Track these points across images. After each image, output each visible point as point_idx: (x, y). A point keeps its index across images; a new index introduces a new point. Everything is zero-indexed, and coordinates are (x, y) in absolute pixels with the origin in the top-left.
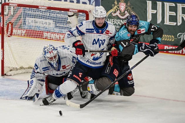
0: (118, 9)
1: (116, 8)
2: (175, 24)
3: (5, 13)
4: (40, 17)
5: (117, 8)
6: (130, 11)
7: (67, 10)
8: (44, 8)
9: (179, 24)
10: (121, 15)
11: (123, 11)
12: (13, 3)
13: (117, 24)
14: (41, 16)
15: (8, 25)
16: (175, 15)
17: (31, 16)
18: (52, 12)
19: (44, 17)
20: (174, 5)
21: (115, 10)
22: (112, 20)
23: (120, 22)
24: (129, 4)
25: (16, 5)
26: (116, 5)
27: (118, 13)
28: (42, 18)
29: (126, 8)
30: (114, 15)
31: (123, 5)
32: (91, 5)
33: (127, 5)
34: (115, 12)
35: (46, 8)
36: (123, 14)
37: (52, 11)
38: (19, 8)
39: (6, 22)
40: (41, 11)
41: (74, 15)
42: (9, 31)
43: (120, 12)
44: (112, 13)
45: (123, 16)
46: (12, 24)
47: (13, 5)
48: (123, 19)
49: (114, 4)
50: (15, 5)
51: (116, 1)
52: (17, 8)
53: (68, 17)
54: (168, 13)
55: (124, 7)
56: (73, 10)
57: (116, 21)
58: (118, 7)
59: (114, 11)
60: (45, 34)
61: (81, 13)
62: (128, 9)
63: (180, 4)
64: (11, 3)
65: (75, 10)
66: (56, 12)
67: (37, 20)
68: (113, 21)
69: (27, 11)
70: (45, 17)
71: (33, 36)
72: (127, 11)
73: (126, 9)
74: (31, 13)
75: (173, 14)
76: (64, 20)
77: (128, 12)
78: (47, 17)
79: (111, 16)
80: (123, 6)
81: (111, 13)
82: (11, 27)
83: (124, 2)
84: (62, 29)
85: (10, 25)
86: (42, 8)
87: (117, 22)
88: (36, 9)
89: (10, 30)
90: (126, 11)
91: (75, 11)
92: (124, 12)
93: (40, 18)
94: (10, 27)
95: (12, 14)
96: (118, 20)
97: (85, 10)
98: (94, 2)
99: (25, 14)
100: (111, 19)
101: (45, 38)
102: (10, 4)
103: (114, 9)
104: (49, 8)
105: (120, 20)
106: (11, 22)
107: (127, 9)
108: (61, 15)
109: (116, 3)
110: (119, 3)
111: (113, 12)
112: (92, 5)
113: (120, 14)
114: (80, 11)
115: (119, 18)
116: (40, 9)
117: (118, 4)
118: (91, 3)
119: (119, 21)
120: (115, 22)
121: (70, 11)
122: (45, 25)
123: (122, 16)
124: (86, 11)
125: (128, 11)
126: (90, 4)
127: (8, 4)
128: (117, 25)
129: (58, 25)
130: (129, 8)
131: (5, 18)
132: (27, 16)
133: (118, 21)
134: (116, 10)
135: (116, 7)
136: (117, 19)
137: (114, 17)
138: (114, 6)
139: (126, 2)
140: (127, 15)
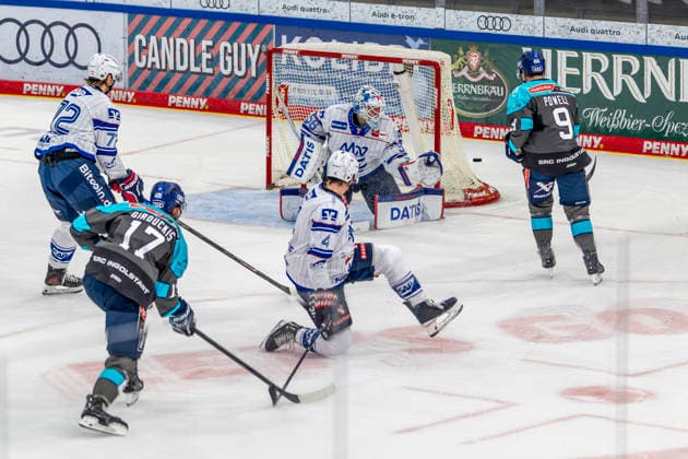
0: (466, 63)
1: (462, 63)
2: (578, 90)
5: (464, 62)
6: (488, 67)
9: (586, 91)
10: (471, 76)
11: (474, 68)
13: (464, 93)
16: (578, 73)
17: (292, 78)
20: (575, 54)
21: (460, 66)
22: (454, 85)
23: (469, 89)
24: (486, 54)
26: (462, 56)
29: (482, 61)
30: (457, 75)
31: (476, 56)
33: (482, 55)
34: (459, 70)
36: (475, 73)
43: (470, 69)
44: (454, 72)
45: (474, 76)
48: (475, 84)
49: (458, 54)
51: (461, 48)
54: (564, 71)
55: (477, 61)
57: (461, 87)
58: (466, 60)
59: (458, 67)
62: (485, 64)
63: (589, 54)
67: (304, 86)
69: (284, 69)
72: (483, 67)
73: (482, 64)
75: (576, 71)
77: (485, 69)
78: (325, 80)
80: (474, 59)
81: (452, 71)
83: (478, 50)
87: (463, 89)
90: (481, 69)
92: (477, 70)
95: (254, 74)
96: (465, 85)
99: (280, 75)
103: (457, 63)
105: (469, 86)
109: (461, 52)
110: (468, 52)
113: (468, 73)
115: (466, 81)
117: (465, 54)
119: (467, 87)
120: (459, 88)
125: (486, 67)
128: (463, 95)
129: (345, 95)
130: (486, 61)
132: (284, 79)
133: (465, 87)
134: (462, 66)
135: (461, 59)
137: (457, 79)
138: (458, 58)
139: (481, 50)
140: (484, 74)
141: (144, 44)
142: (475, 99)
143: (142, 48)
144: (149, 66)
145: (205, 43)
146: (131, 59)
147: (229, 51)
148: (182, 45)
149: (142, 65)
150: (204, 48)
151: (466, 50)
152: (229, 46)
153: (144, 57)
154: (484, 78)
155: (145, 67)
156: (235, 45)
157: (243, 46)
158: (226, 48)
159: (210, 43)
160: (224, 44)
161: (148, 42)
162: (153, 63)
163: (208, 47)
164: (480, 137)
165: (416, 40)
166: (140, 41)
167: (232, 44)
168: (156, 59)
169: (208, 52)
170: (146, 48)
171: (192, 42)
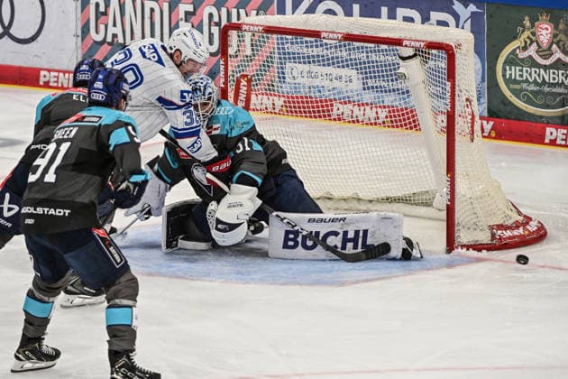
0: (534, 38)
1: (528, 37)
3: (231, 51)
4: (323, 60)
5: (531, 36)
6: (564, 45)
7: (398, 42)
8: (335, 36)
10: (541, 56)
11: (545, 46)
12: (252, 25)
13: (531, 81)
14: (328, 60)
15: (238, 83)
17: (299, 58)
18: (358, 48)
19: (335, 60)
21: (526, 42)
22: (518, 68)
23: (539, 75)
24: (561, 26)
25: (261, 29)
26: (529, 29)
27: (532, 51)
28: (329, 65)
29: (555, 36)
30: (522, 55)
31: (547, 29)
32: (459, 30)
33: (556, 27)
34: (525, 48)
35: (340, 36)
36: (546, 53)
37: (357, 44)
38: (268, 38)
39: (233, 76)
40: (326, 44)
41: (415, 55)
42: (240, 98)
43: (540, 47)
44: (518, 51)
46: (249, 81)
47: (252, 28)
48: (545, 68)
49: (523, 26)
50: (256, 29)
51: (527, 18)
52: (263, 37)
53: (401, 62)
55: (549, 35)
56: (413, 44)
57: (527, 71)
58: (533, 34)
59: (523, 44)
60: (338, 109)
61: (434, 52)
62: (560, 41)
64: (247, 25)
65: (419, 41)
66: (367, 47)
67: (315, 68)
68: (520, 70)
69: (289, 45)
70: (338, 62)
71: (305, 112)
72: (557, 44)
73: (555, 40)
74: (300, 51)
76: (391, 70)
77: (559, 47)
78: (342, 62)
79: (514, 59)
80: (545, 32)
81: (515, 50)
82: (246, 88)
83: (550, 21)
84: (384, 94)
85: (244, 82)
86: (331, 36)
87: (530, 75)
88: (313, 39)
89: (242, 97)
90: (554, 46)
91: (418, 44)
92: (550, 48)
93: (324, 65)
94: (243, 90)
95: (249, 52)
96: (533, 69)
97: (445, 42)
98: (469, 21)
99: (284, 54)
100: (513, 68)
101: (339, 119)
102: (244, 27)
103: (522, 39)
104: (349, 38)
105: (538, 70)
106: (247, 76)
107: (558, 39)
108: (382, 56)
109: (528, 24)
110: (536, 23)
111: (519, 47)
112: (463, 28)
113: (537, 52)
114: (431, 45)
115: (534, 64)
116: (325, 41)
117: (533, 26)
118: (461, 25)
119: (536, 72)
120: (525, 74)
121: (406, 46)
122: (336, 84)
123: (545, 59)
124: (447, 45)
125: (561, 43)
126: (457, 26)
127: (238, 27)
128: (530, 83)
129: (370, 83)
130: (562, 36)
131: (229, 63)
132: (290, 58)
133: (533, 72)
134: (529, 42)
135: (527, 33)
136: (530, 67)
137: (522, 60)
138: (523, 31)
139: (554, 21)
140: (558, 55)
141: (102, 9)
142: (546, 89)
143: (99, 15)
144: (109, 39)
145: (184, 8)
146: (85, 30)
147: (216, 19)
148: (152, 10)
149: (99, 38)
150: (182, 15)
151: (533, 21)
152: (214, 11)
153: (102, 27)
154: (559, 59)
155: (104, 41)
156: (224, 11)
157: (234, 12)
158: (211, 15)
159: (190, 8)
160: (208, 9)
161: (107, 6)
162: (115, 36)
163: (187, 13)
164: (553, 143)
165: (466, 6)
166: (97, 5)
167: (219, 10)
168: (118, 30)
169: (186, 21)
170: (105, 14)
171: (166, 6)
